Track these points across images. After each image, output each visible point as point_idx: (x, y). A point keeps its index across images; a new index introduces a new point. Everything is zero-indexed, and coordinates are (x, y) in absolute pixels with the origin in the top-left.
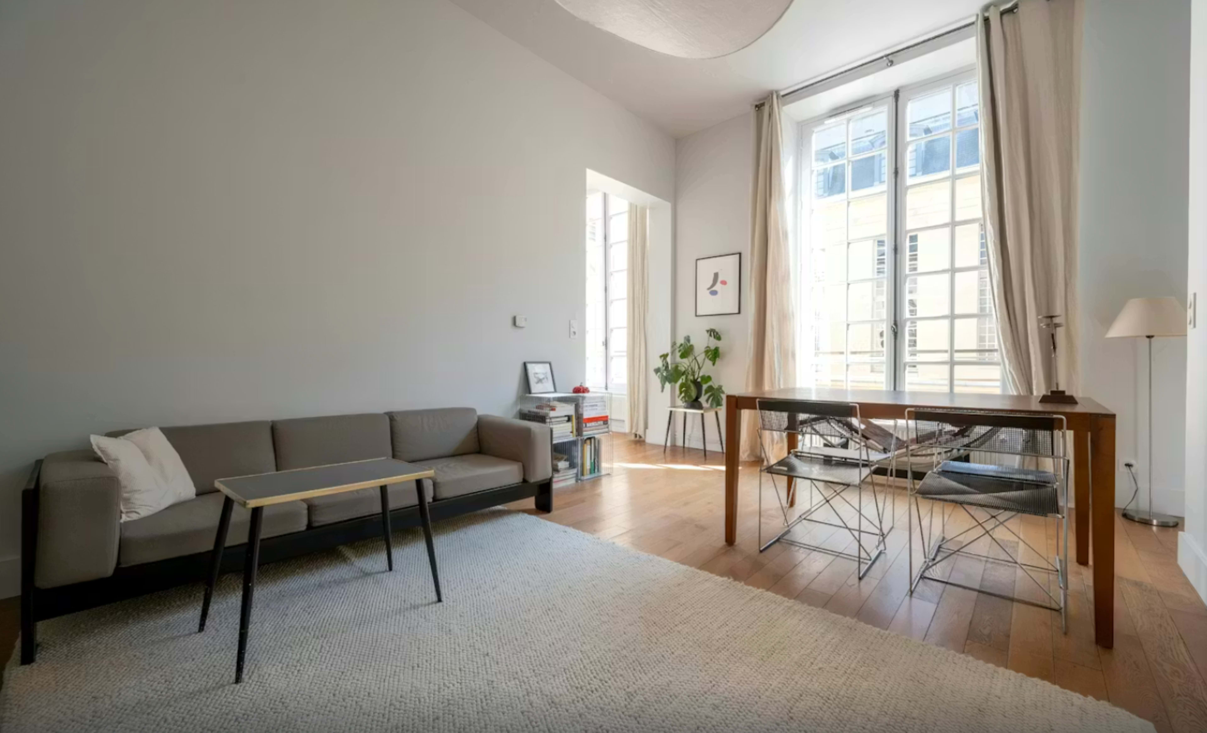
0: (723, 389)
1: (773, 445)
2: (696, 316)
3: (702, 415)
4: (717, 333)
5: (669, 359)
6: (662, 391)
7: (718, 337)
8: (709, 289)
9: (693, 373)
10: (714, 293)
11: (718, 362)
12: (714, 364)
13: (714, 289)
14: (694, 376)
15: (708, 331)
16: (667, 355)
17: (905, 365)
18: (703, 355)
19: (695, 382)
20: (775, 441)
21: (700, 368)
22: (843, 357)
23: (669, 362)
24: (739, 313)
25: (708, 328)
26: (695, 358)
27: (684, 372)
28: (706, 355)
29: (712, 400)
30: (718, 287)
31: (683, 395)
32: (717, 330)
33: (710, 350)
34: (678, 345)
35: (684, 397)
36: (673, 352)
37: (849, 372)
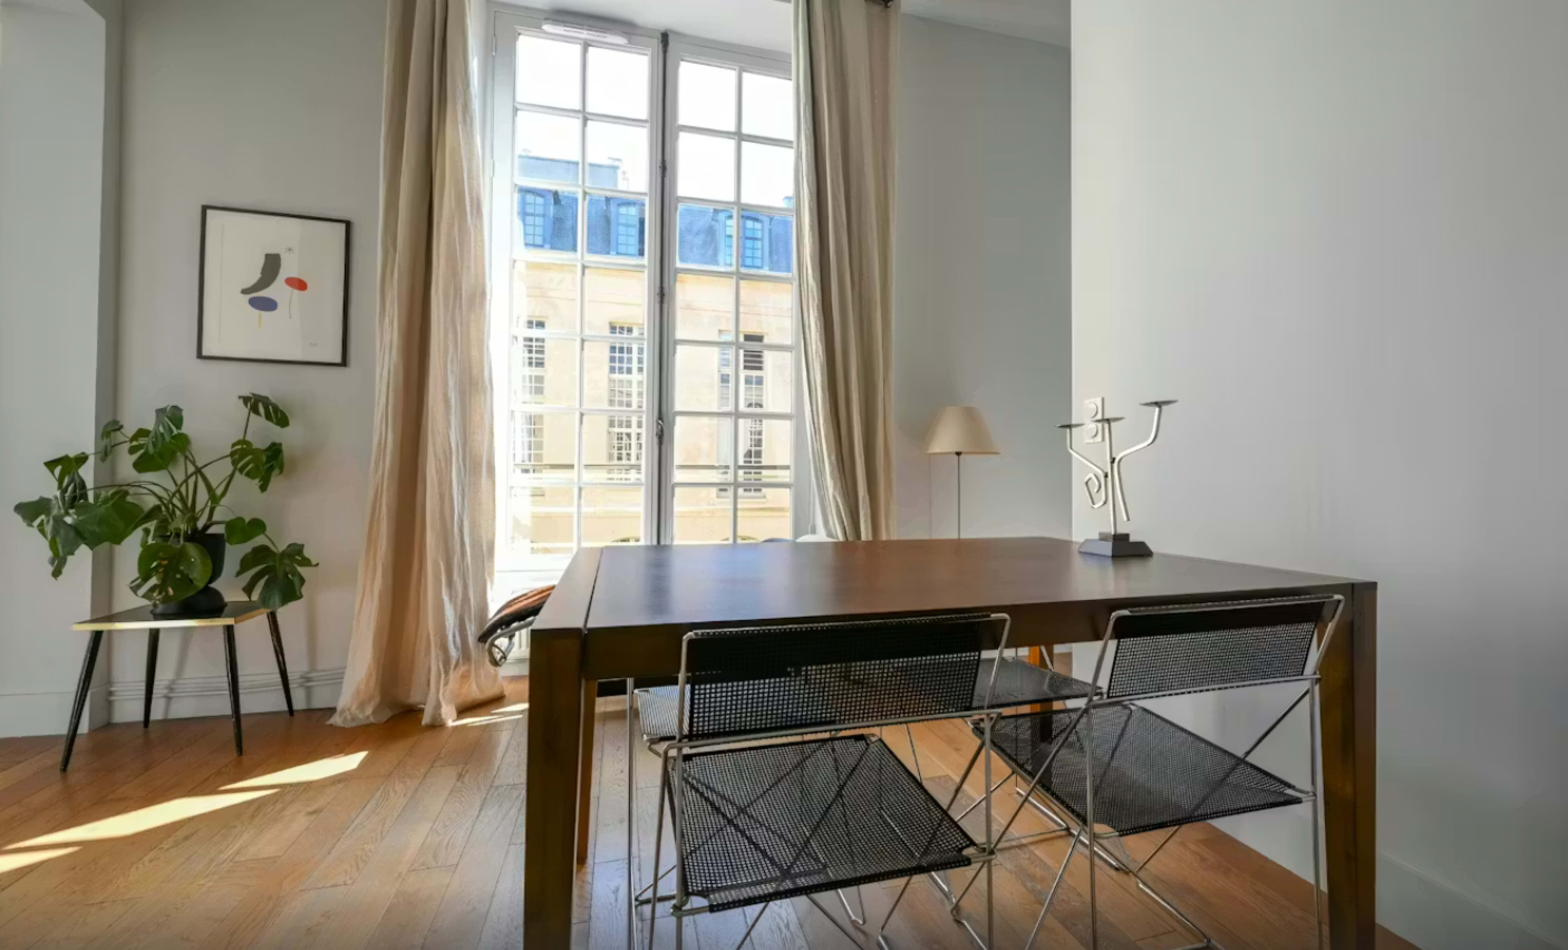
0: (307, 553)
1: (447, 672)
2: (200, 356)
3: (229, 631)
4: (276, 409)
5: (87, 473)
6: (57, 573)
7: (279, 417)
8: (245, 292)
9: (191, 512)
10: (268, 305)
11: (276, 482)
12: (263, 488)
13: (264, 293)
14: (194, 519)
15: (246, 400)
16: (82, 459)
17: (674, 486)
18: (227, 466)
19: (199, 537)
20: (453, 662)
21: (214, 499)
22: (572, 475)
23: (90, 484)
24: (344, 362)
25: (246, 393)
26: (199, 471)
27: (157, 508)
28: (234, 463)
29: (267, 584)
30: (277, 290)
31: (154, 581)
32: (272, 399)
33: (255, 452)
34: (130, 429)
35: (160, 588)
36: (106, 453)
37: (583, 501)
